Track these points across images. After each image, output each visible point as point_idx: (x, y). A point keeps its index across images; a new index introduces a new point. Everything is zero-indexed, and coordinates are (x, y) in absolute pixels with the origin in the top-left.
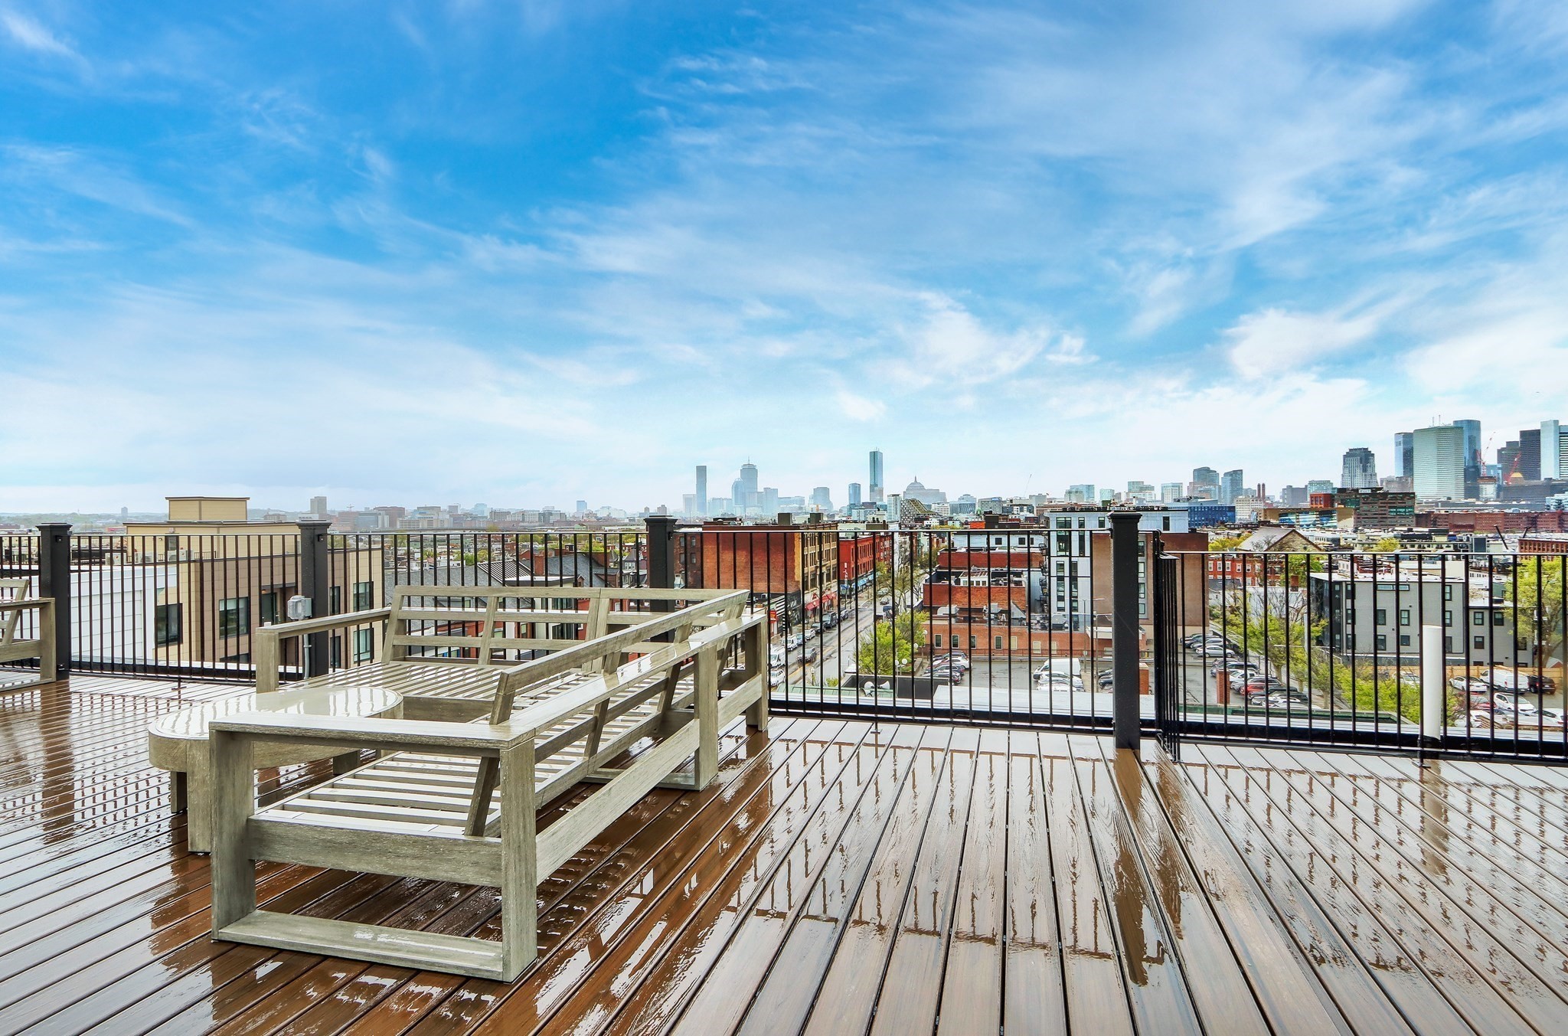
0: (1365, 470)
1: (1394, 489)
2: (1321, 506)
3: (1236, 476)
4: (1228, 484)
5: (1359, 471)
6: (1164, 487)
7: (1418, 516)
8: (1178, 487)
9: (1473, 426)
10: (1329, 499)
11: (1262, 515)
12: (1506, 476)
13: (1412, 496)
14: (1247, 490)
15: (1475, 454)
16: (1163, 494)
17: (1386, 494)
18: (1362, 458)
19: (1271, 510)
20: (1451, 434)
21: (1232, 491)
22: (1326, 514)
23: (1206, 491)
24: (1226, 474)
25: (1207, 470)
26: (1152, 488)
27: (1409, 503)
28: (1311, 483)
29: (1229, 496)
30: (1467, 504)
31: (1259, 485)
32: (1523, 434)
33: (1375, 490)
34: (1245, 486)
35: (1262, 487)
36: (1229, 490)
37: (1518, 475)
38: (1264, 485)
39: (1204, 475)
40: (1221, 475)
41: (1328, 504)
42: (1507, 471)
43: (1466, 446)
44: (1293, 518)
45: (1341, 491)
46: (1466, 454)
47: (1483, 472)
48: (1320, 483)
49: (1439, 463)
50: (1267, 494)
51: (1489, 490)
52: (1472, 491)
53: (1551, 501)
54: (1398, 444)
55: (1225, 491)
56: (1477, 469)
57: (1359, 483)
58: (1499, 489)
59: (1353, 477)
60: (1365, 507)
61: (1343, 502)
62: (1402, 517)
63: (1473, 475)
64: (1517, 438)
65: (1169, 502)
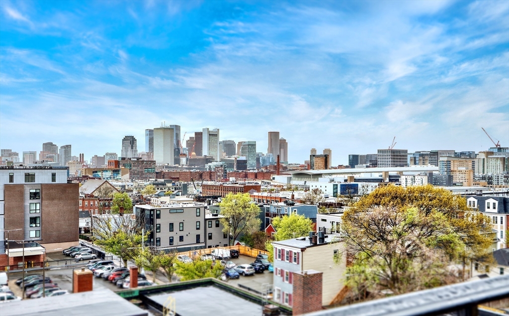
0: (132, 148)
1: (145, 158)
2: (113, 167)
3: (67, 148)
4: (63, 153)
5: (130, 148)
6: (25, 154)
7: (157, 173)
8: (33, 154)
9: (177, 128)
10: (117, 163)
11: (84, 172)
12: (190, 154)
13: (154, 162)
14: (73, 157)
15: (178, 142)
16: (24, 159)
17: (143, 161)
18: (130, 141)
19: (88, 169)
20: (169, 131)
21: (65, 157)
22: (116, 171)
23: (50, 157)
24: (61, 147)
25: (51, 144)
26: (17, 154)
27: (153, 166)
28: (107, 154)
29: (63, 161)
30: (175, 167)
31: (80, 155)
32: (196, 134)
33: (138, 159)
34: (72, 155)
35: (82, 156)
36: (63, 156)
37: (194, 153)
38: (83, 154)
39: (49, 147)
40: (59, 148)
41: (116, 166)
42: (190, 151)
43: (175, 138)
44: (99, 174)
45: (123, 159)
46: (175, 142)
47: (181, 152)
48: (111, 154)
49: (164, 146)
50: (84, 160)
51: (183, 160)
52: (177, 161)
53: (207, 166)
54: (147, 135)
55: (61, 158)
56: (179, 150)
57: (130, 155)
58: (187, 159)
59: (127, 151)
60: (134, 168)
61: (124, 165)
62: (150, 173)
63: (177, 152)
64: (193, 135)
65: (28, 164)
